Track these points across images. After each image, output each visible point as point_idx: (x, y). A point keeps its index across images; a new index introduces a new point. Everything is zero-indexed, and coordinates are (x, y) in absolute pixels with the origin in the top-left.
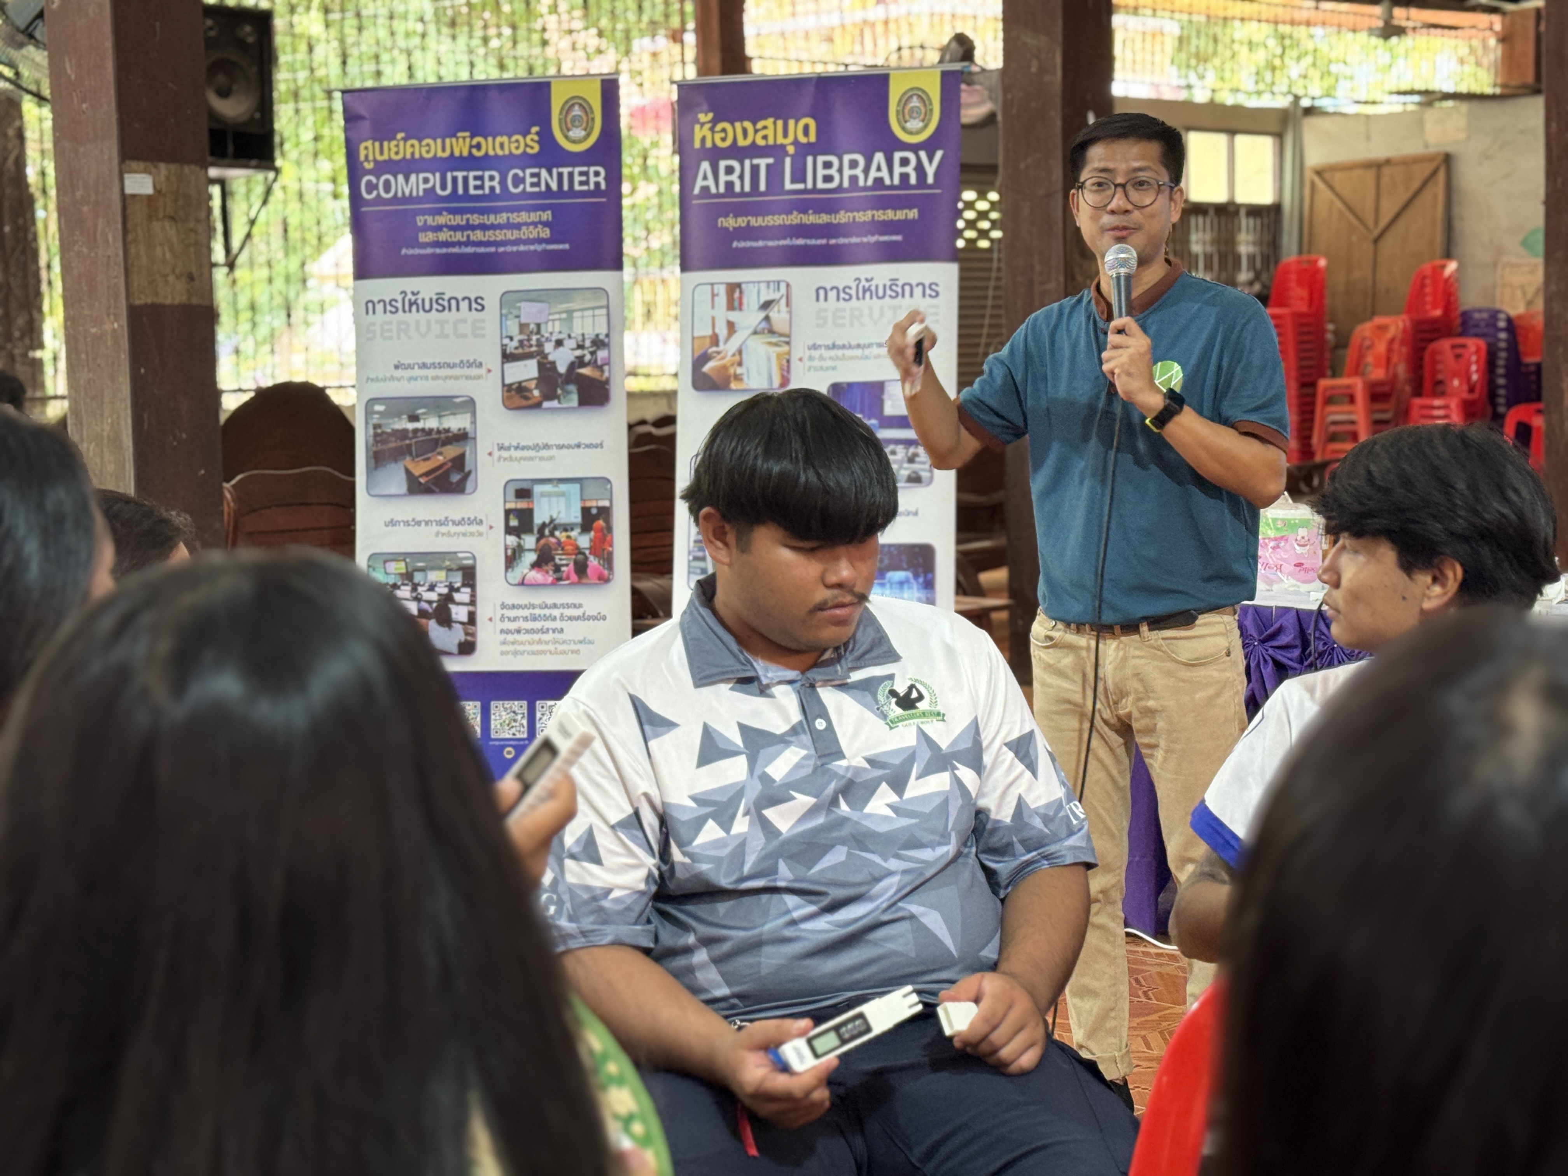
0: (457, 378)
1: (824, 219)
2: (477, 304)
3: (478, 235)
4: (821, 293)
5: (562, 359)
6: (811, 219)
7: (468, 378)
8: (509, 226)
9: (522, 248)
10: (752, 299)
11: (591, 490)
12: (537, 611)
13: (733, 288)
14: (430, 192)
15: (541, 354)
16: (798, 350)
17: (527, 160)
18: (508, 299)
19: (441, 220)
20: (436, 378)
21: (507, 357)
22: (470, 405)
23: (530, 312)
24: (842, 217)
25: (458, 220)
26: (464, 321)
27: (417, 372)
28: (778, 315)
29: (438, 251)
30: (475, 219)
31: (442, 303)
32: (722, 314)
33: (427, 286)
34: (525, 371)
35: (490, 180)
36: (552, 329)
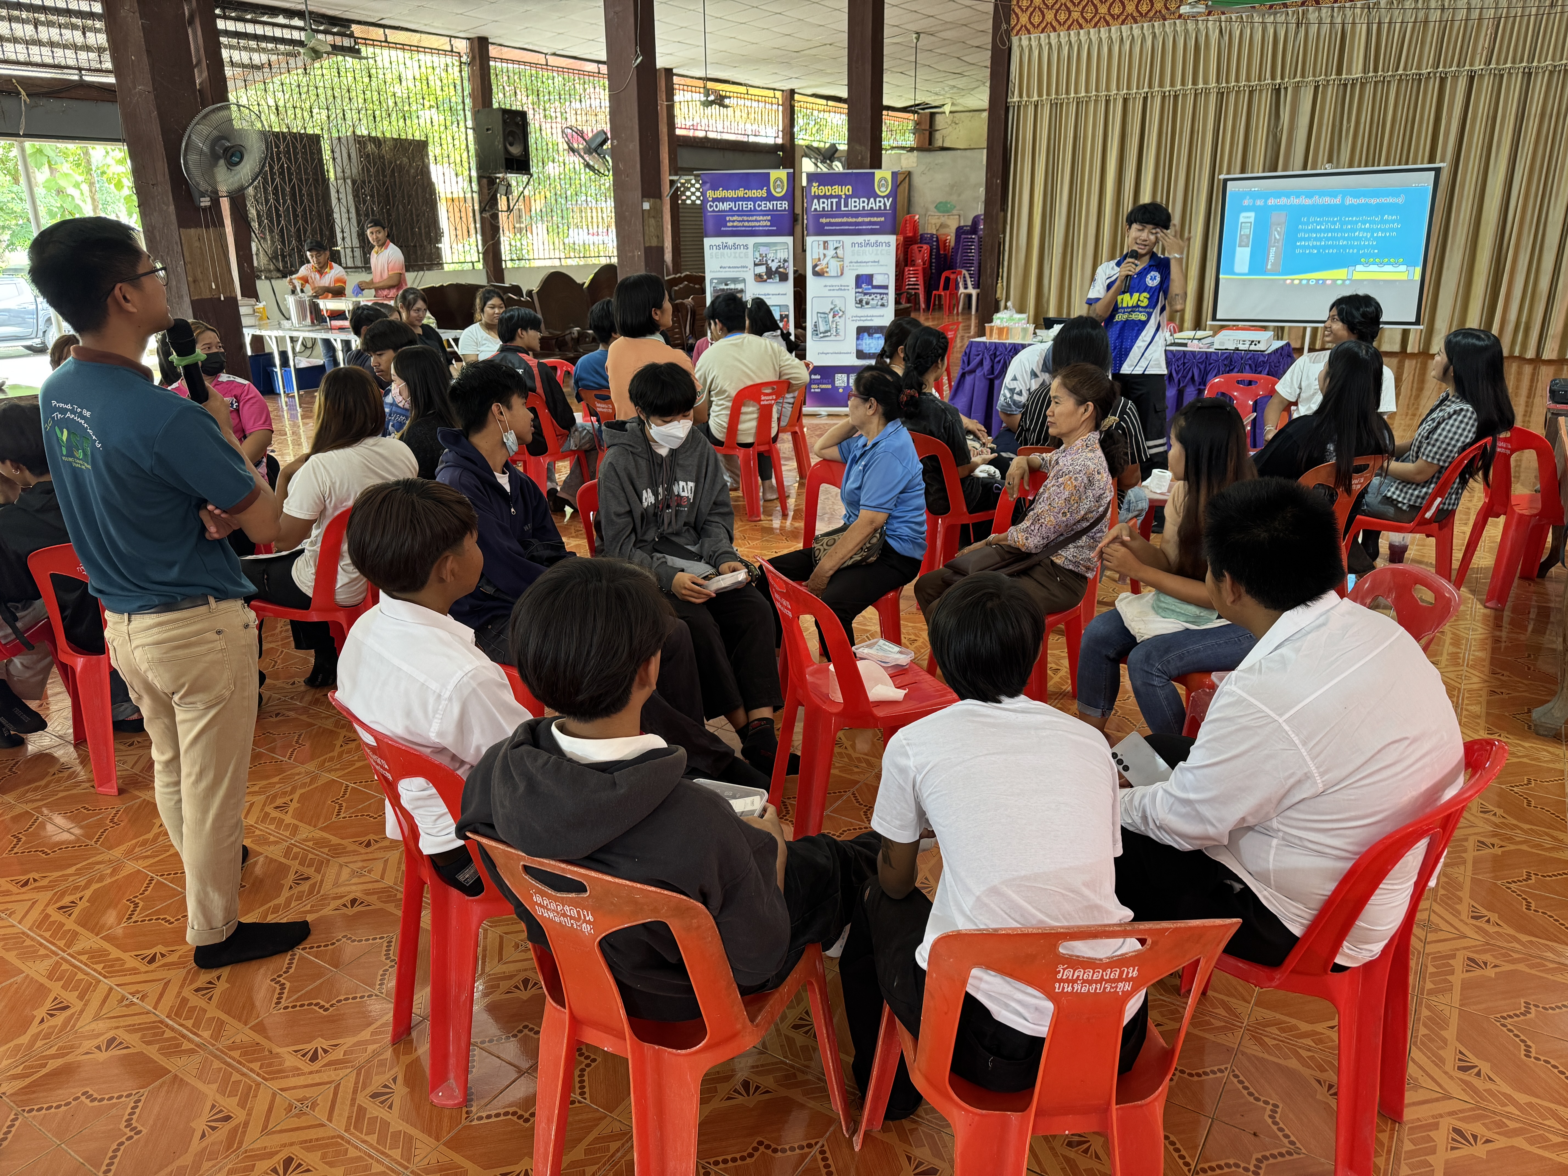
0: (742, 272)
1: (854, 220)
2: (746, 247)
3: (746, 224)
4: (853, 245)
5: (774, 266)
6: (850, 220)
8: (756, 221)
9: (761, 228)
10: (831, 246)
13: (825, 243)
14: (731, 209)
15: (767, 264)
16: (846, 263)
17: (762, 199)
18: (756, 246)
19: (735, 218)
20: (736, 272)
21: (756, 265)
22: (744, 280)
23: (763, 250)
24: (860, 220)
25: (740, 218)
26: (743, 252)
27: (729, 269)
28: (840, 252)
29: (734, 229)
30: (745, 218)
31: (735, 247)
32: (822, 251)
33: (730, 240)
34: (762, 270)
35: (750, 205)
36: (771, 256)
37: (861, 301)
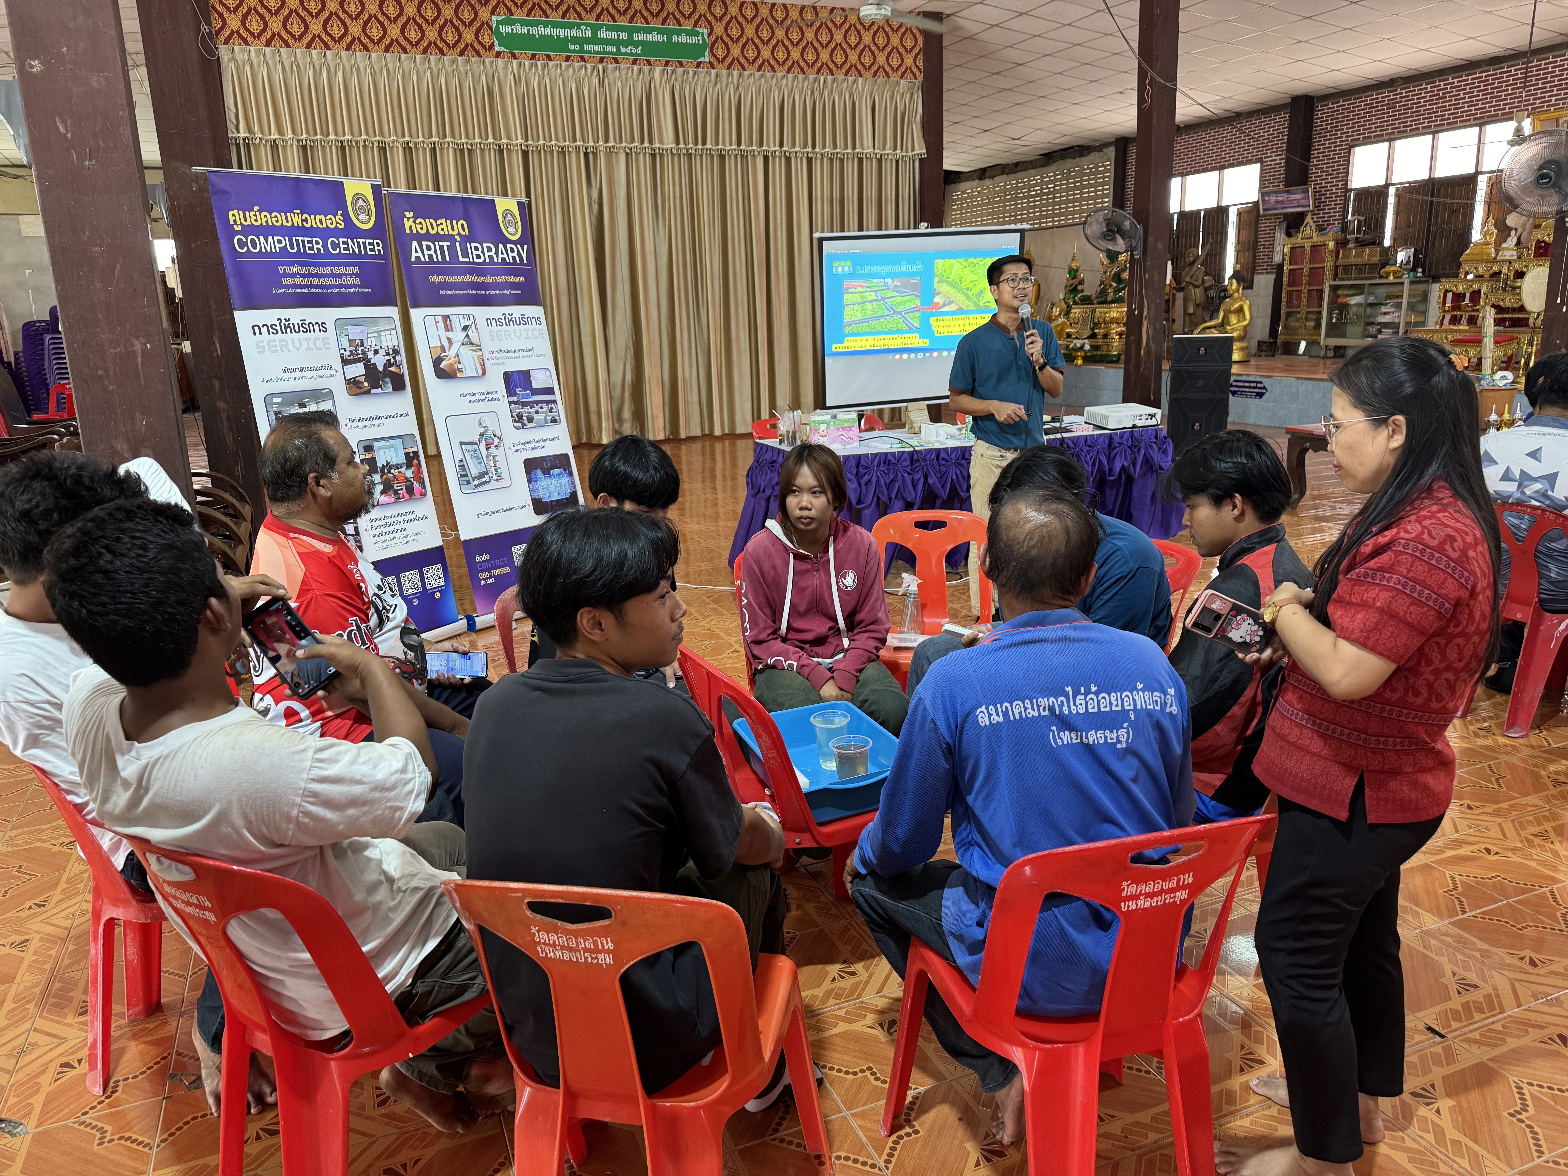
0: (320, 377)
1: (481, 279)
2: (323, 328)
3: (316, 281)
4: (489, 321)
5: (380, 361)
6: (475, 279)
7: (327, 376)
8: (333, 275)
9: (344, 290)
10: (457, 325)
11: (408, 442)
12: (390, 520)
13: (446, 318)
14: (283, 250)
16: (486, 353)
17: (336, 233)
18: (340, 324)
19: (295, 269)
20: (311, 378)
21: (345, 362)
22: (330, 394)
23: (355, 333)
24: (490, 279)
25: (304, 270)
26: (318, 339)
27: (298, 374)
28: (472, 335)
29: (297, 291)
30: (313, 270)
32: (441, 334)
33: (295, 315)
34: (357, 370)
35: (318, 245)
36: (370, 343)
37: (520, 416)
